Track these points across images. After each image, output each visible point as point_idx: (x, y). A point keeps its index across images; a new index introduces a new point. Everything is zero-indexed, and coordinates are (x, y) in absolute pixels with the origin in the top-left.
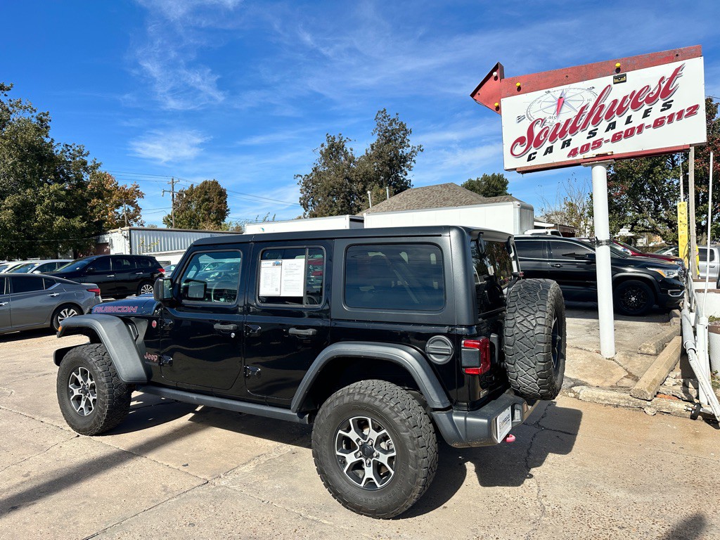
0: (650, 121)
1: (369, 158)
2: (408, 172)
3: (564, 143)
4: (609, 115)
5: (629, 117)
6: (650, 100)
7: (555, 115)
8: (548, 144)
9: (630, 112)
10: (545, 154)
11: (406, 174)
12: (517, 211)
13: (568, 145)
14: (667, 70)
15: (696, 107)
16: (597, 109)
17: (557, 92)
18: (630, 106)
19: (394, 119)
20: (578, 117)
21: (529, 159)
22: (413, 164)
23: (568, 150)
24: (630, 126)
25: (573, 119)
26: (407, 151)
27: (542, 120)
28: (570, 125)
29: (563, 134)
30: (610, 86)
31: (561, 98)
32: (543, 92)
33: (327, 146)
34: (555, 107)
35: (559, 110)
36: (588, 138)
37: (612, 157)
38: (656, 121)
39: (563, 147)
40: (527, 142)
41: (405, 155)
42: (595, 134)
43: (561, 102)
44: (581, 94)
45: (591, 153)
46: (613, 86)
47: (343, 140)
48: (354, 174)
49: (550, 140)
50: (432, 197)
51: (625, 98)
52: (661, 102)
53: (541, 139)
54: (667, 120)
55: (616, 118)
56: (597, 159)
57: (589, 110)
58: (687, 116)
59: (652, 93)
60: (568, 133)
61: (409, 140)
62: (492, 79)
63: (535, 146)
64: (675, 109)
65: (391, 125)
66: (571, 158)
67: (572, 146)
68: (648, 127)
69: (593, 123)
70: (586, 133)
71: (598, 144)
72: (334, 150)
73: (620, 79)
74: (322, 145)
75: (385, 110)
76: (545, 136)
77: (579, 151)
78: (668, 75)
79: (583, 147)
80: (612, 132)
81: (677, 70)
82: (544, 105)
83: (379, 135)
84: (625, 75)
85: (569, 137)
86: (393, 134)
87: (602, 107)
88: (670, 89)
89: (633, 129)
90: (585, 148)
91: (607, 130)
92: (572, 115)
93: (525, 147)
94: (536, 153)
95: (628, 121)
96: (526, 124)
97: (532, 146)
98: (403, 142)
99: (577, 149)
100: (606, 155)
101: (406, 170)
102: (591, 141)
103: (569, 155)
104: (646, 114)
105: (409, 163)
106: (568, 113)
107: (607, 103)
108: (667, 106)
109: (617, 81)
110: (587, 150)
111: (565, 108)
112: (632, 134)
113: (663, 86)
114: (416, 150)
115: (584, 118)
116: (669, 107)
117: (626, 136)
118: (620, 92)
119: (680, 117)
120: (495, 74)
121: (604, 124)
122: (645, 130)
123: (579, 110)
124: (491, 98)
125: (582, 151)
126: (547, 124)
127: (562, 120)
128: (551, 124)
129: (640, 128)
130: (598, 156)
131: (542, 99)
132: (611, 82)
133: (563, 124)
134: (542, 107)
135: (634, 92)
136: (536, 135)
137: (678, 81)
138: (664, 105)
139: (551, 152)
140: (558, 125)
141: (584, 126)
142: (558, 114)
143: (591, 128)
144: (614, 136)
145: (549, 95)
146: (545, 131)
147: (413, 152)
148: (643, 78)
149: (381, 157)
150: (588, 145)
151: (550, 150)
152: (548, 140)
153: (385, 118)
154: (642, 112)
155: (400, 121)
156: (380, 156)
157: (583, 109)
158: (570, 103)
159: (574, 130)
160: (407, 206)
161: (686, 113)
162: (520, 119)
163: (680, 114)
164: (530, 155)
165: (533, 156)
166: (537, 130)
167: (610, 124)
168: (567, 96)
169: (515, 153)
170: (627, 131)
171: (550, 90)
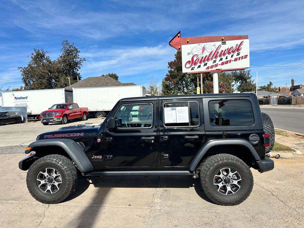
0: (233, 59)
1: (59, 62)
2: (79, 69)
3: (205, 64)
4: (220, 55)
5: (227, 57)
6: (233, 52)
7: (202, 54)
8: (199, 64)
9: (227, 55)
10: (198, 68)
11: (78, 70)
12: (142, 89)
13: (206, 65)
14: (238, 42)
15: (247, 55)
16: (216, 53)
17: (202, 45)
18: (227, 53)
19: (72, 45)
20: (210, 55)
21: (192, 70)
22: (81, 66)
23: (206, 67)
24: (227, 60)
25: (208, 56)
26: (78, 60)
27: (197, 55)
28: (207, 58)
29: (204, 61)
30: (220, 45)
31: (204, 47)
32: (197, 44)
33: (35, 54)
34: (202, 51)
35: (203, 52)
36: (213, 63)
37: (221, 70)
38: (235, 59)
39: (204, 66)
40: (191, 63)
41: (77, 61)
42: (215, 62)
43: (204, 49)
44: (211, 47)
45: (214, 69)
46: (222, 45)
47: (44, 52)
48: (52, 69)
49: (200, 63)
50: (101, 82)
51: (226, 50)
52: (236, 53)
53: (196, 62)
54: (238, 59)
55: (223, 57)
56: (216, 71)
57: (213, 53)
58: (244, 58)
59: (234, 49)
60: (206, 61)
61: (79, 55)
62: (177, 37)
63: (194, 65)
64: (240, 56)
65: (70, 47)
66: (207, 70)
67: (207, 66)
68: (233, 61)
69: (215, 58)
70: (212, 61)
71: (216, 65)
72: (39, 57)
73: (224, 43)
74: (32, 54)
75: (67, 41)
76: (198, 61)
77: (210, 67)
78: (239, 44)
79: (211, 66)
80: (221, 62)
81: (241, 42)
82: (198, 49)
83: (64, 52)
84: (226, 42)
85: (206, 62)
86: (71, 52)
87: (218, 52)
88: (239, 49)
89: (228, 61)
90: (212, 67)
91: (220, 61)
92: (208, 54)
93: (191, 64)
94: (194, 67)
95: (226, 58)
96: (191, 56)
97: (193, 64)
98: (76, 56)
99: (209, 67)
100: (219, 69)
101: (78, 68)
102: (214, 64)
103: (206, 69)
104: (232, 57)
105: (79, 65)
106: (206, 53)
107: (220, 51)
108: (238, 54)
109: (223, 44)
110: (213, 67)
111: (205, 51)
112: (228, 63)
113: (237, 47)
114: (82, 60)
115: (212, 56)
116: (239, 54)
117: (226, 63)
118: (224, 48)
119: (242, 59)
120: (179, 35)
121: (219, 59)
122: (231, 62)
123: (210, 52)
124: (177, 44)
125: (211, 68)
126: (199, 57)
127: (204, 56)
128: (200, 57)
129: (230, 61)
130: (216, 70)
131: (197, 47)
132: (221, 44)
133: (204, 57)
134: (197, 50)
135: (228, 48)
136: (195, 60)
137: (242, 46)
138: (237, 54)
139: (200, 67)
140: (203, 57)
141: (212, 59)
142: (203, 53)
143: (214, 59)
144: (222, 63)
145: (199, 46)
146: (198, 59)
147: (81, 60)
148: (231, 44)
149: (66, 62)
150: (213, 66)
151: (199, 67)
152: (199, 63)
153: (67, 44)
154: (231, 55)
155: (74, 46)
156: (64, 61)
157: (211, 52)
158: (207, 49)
159: (208, 60)
160: (89, 85)
161: (244, 57)
162: (189, 54)
163: (242, 57)
164: (192, 68)
165: (193, 68)
166: (195, 58)
167: (221, 59)
168: (206, 47)
169: (186, 67)
170: (226, 62)
171: (200, 44)
